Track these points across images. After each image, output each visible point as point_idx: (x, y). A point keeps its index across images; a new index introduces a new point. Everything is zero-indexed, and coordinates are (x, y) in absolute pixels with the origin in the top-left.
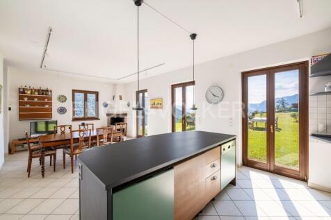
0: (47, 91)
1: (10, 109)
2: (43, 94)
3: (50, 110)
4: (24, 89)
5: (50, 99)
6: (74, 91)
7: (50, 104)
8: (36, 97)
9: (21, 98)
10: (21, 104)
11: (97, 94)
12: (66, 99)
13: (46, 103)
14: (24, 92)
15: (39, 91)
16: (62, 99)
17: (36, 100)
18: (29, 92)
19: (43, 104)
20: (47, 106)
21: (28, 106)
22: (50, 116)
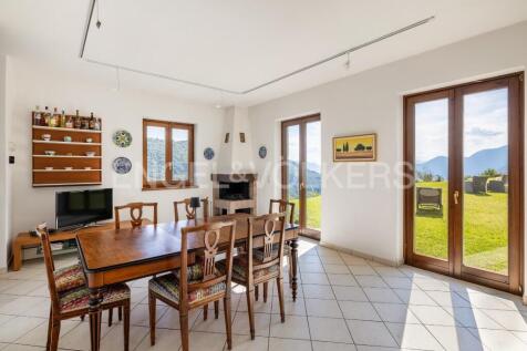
0: (92, 119)
1: (12, 160)
2: (82, 126)
3: (98, 163)
4: (42, 114)
5: (98, 137)
6: (147, 122)
7: (98, 150)
8: (69, 133)
9: (36, 134)
10: (36, 149)
11: (191, 128)
12: (130, 139)
13: (90, 149)
14: (42, 122)
15: (74, 119)
16: (123, 139)
17: (68, 141)
18: (53, 122)
19: (84, 150)
20: (91, 156)
21: (52, 154)
22: (99, 177)
